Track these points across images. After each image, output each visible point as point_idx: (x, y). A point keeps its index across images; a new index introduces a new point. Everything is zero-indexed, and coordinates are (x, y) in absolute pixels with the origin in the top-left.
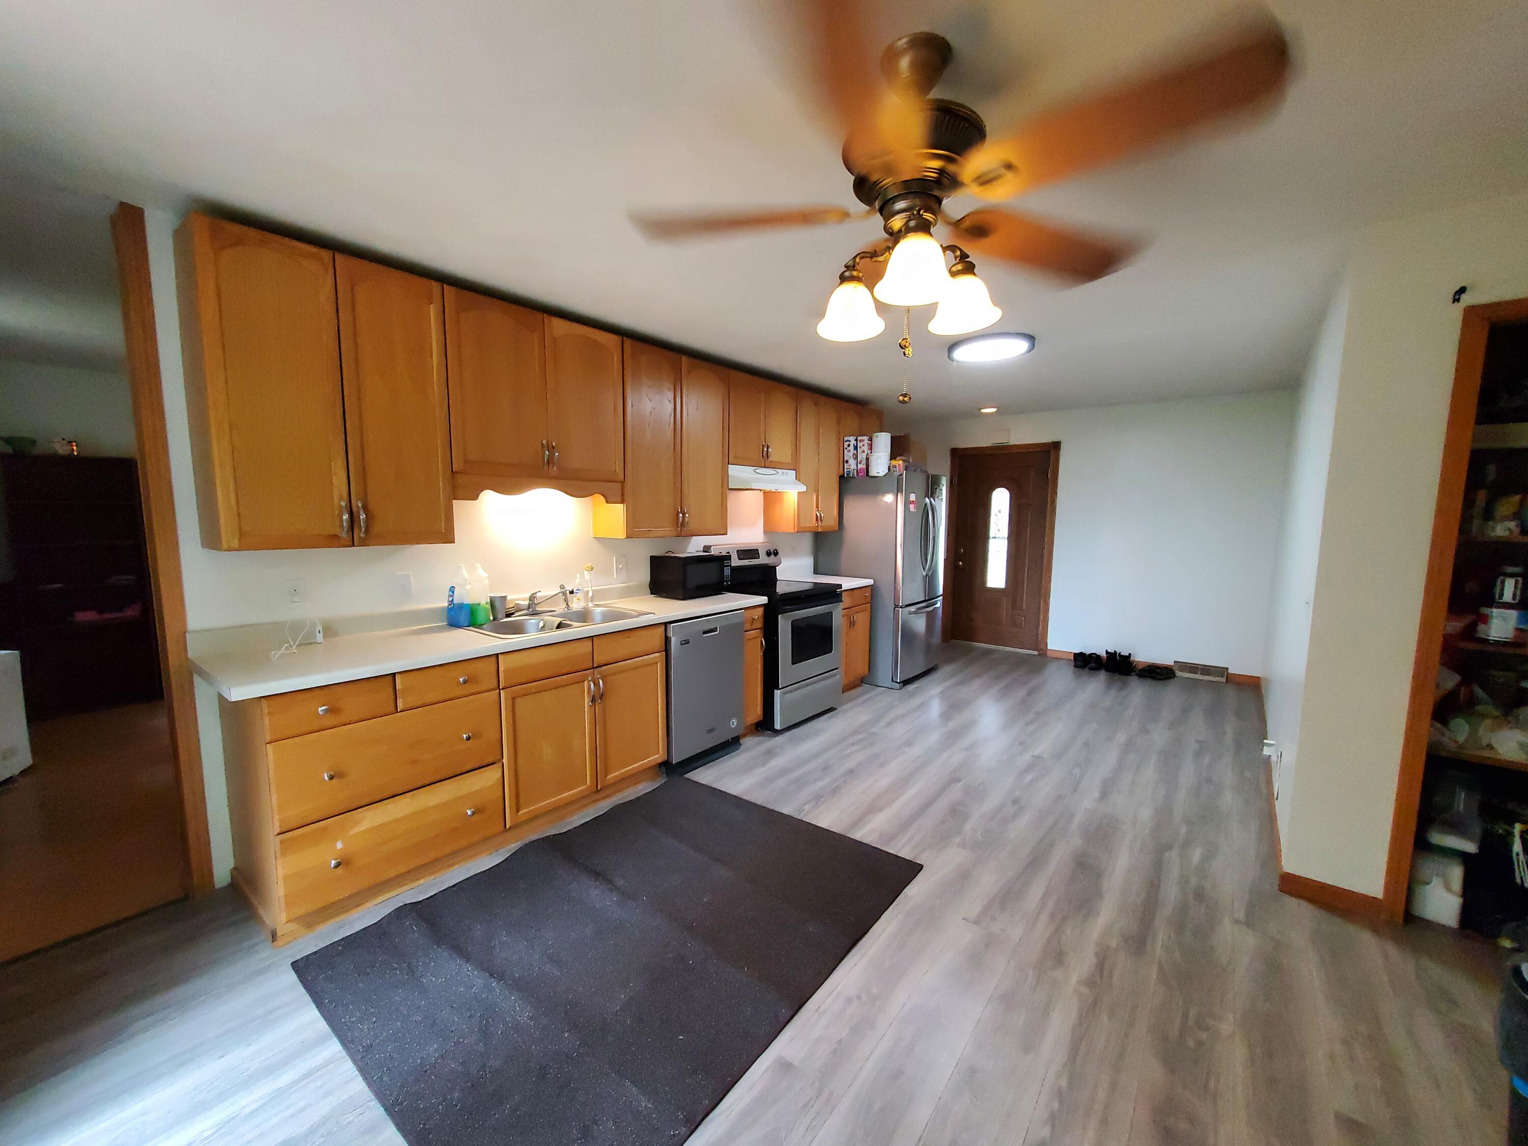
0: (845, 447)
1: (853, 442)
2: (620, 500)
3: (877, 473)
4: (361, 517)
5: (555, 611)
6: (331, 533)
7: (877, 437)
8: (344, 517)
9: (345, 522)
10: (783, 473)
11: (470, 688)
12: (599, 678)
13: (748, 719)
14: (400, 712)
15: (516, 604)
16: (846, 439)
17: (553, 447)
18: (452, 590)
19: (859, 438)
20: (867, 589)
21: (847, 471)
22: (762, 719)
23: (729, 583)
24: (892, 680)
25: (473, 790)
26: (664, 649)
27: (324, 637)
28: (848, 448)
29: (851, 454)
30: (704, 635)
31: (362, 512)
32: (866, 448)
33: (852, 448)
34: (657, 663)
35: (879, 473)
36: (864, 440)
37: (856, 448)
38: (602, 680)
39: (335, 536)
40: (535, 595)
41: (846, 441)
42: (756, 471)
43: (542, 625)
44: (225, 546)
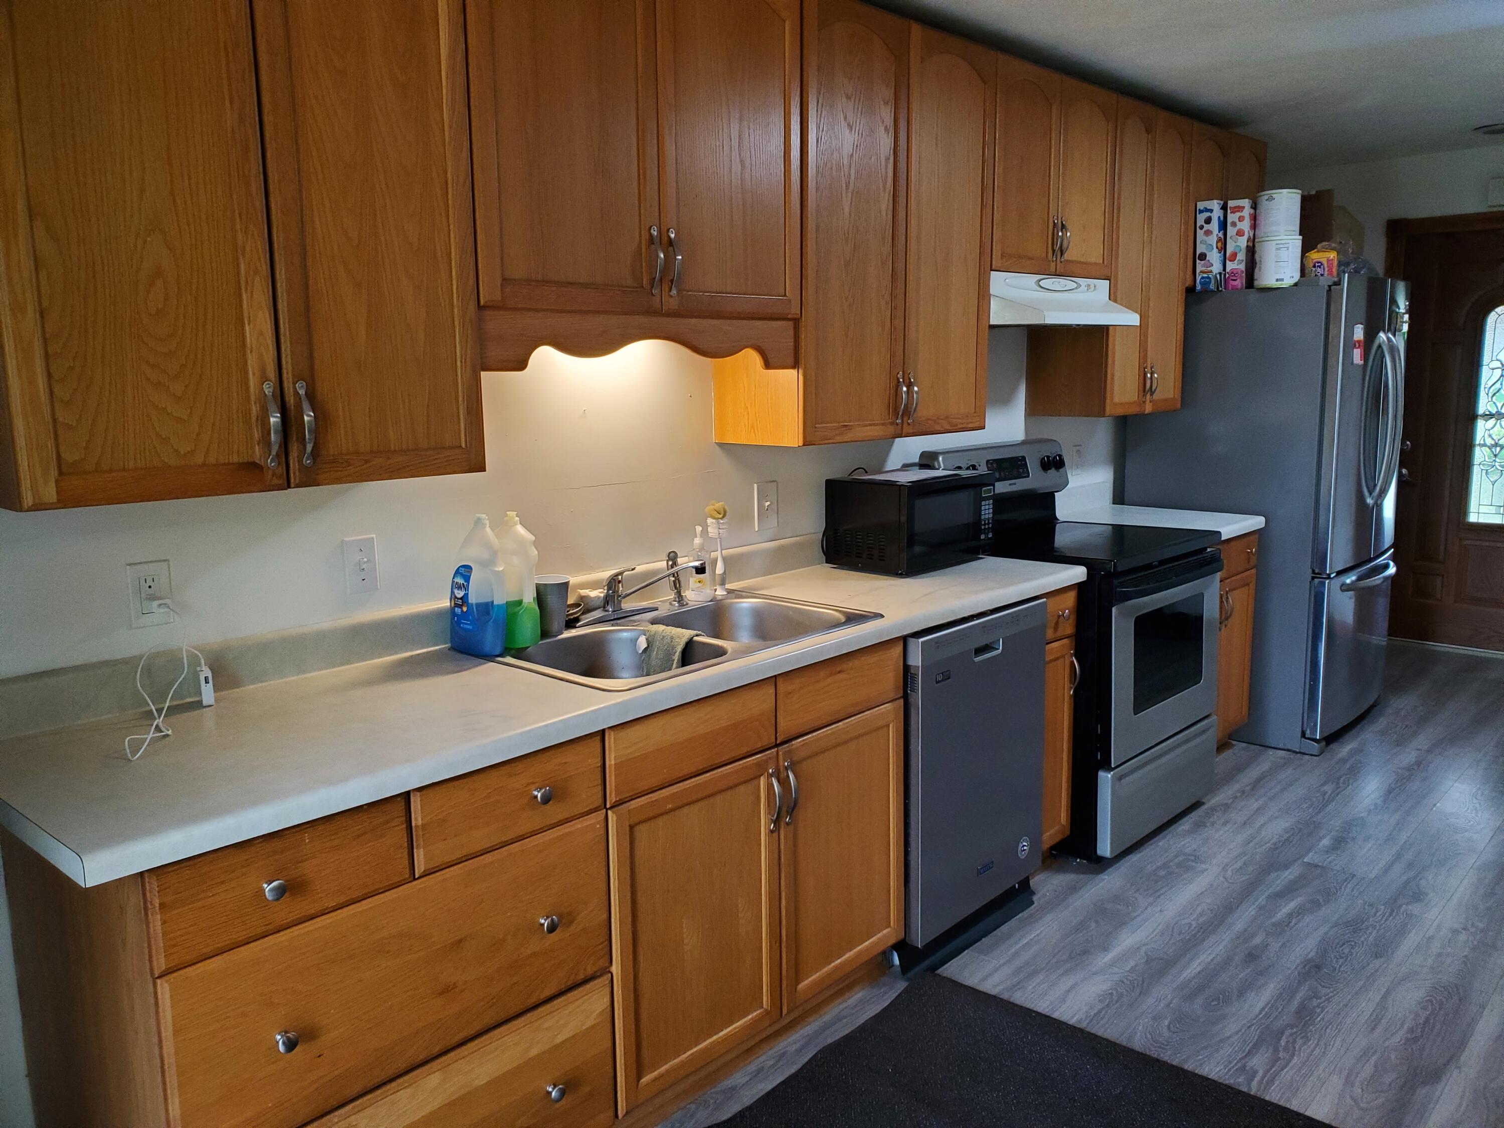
0: (1198, 225)
1: (1217, 213)
2: (791, 360)
3: (1277, 280)
4: (306, 418)
5: (656, 609)
6: (244, 458)
7: (1271, 199)
8: (272, 420)
9: (275, 433)
10: (1089, 286)
11: (556, 811)
12: (786, 768)
13: (1046, 836)
14: (419, 878)
15: (582, 598)
16: (1201, 205)
17: (670, 242)
18: (464, 572)
19: (1231, 203)
20: (1252, 538)
21: (1203, 278)
22: (1067, 832)
23: (990, 535)
24: (1303, 735)
25: (560, 1039)
26: (901, 694)
27: (216, 689)
28: (1206, 227)
29: (1213, 239)
30: (977, 659)
31: (306, 405)
32: (1245, 225)
33: (1214, 226)
34: (888, 726)
35: (1282, 280)
36: (1244, 207)
37: (1223, 226)
38: (793, 771)
39: (253, 467)
40: (620, 577)
41: (1201, 212)
42: (1041, 283)
43: (644, 645)
44: (28, 499)
